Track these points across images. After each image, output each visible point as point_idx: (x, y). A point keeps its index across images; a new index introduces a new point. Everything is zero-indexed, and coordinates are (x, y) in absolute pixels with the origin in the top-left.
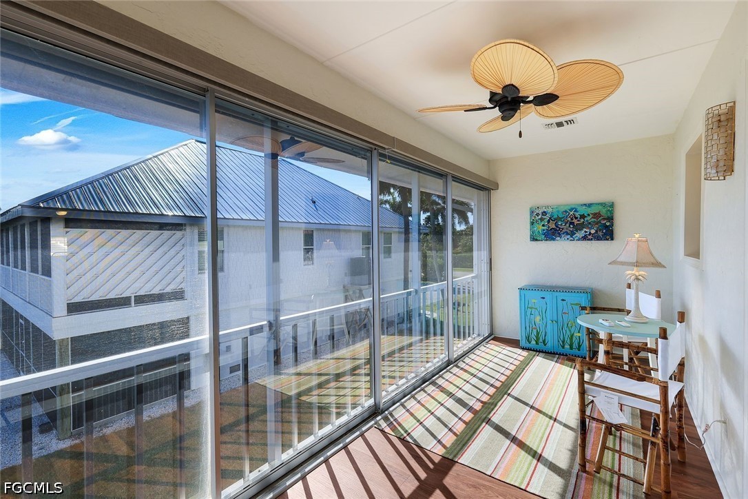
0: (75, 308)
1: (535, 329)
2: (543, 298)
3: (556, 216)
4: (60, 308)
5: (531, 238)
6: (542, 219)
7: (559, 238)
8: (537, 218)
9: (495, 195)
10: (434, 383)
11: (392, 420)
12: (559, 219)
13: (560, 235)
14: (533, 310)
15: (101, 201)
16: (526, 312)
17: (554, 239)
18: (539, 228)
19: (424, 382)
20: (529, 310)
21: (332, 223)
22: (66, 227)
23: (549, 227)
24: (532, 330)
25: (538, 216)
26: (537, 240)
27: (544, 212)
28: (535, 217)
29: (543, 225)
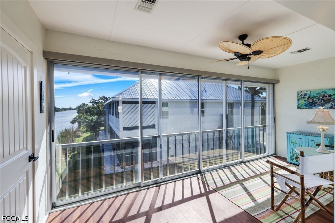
0: (125, 129)
1: (295, 154)
2: (300, 138)
3: (312, 96)
4: (121, 129)
5: (297, 107)
6: (304, 98)
7: (314, 108)
8: (301, 97)
9: (277, 86)
10: (229, 168)
11: (203, 176)
12: (315, 97)
13: (315, 106)
14: (295, 144)
15: (131, 95)
16: (290, 145)
17: (311, 108)
18: (302, 102)
19: (225, 167)
20: (292, 144)
21: (213, 99)
22: (123, 103)
23: (308, 102)
24: (294, 154)
25: (301, 96)
26: (301, 108)
27: (306, 94)
28: (300, 97)
29: (305, 101)
